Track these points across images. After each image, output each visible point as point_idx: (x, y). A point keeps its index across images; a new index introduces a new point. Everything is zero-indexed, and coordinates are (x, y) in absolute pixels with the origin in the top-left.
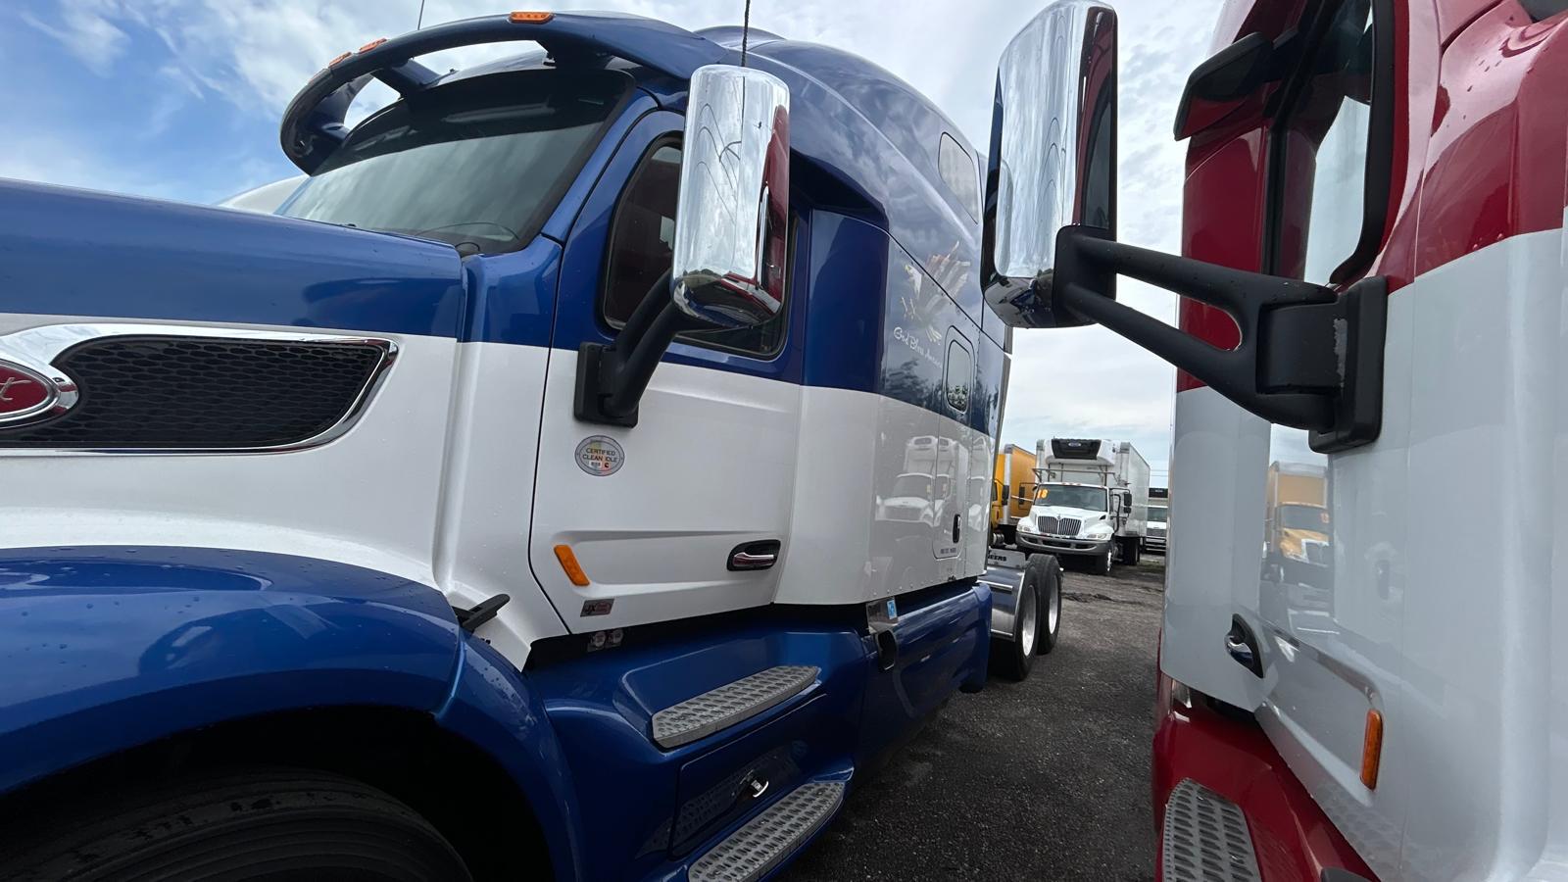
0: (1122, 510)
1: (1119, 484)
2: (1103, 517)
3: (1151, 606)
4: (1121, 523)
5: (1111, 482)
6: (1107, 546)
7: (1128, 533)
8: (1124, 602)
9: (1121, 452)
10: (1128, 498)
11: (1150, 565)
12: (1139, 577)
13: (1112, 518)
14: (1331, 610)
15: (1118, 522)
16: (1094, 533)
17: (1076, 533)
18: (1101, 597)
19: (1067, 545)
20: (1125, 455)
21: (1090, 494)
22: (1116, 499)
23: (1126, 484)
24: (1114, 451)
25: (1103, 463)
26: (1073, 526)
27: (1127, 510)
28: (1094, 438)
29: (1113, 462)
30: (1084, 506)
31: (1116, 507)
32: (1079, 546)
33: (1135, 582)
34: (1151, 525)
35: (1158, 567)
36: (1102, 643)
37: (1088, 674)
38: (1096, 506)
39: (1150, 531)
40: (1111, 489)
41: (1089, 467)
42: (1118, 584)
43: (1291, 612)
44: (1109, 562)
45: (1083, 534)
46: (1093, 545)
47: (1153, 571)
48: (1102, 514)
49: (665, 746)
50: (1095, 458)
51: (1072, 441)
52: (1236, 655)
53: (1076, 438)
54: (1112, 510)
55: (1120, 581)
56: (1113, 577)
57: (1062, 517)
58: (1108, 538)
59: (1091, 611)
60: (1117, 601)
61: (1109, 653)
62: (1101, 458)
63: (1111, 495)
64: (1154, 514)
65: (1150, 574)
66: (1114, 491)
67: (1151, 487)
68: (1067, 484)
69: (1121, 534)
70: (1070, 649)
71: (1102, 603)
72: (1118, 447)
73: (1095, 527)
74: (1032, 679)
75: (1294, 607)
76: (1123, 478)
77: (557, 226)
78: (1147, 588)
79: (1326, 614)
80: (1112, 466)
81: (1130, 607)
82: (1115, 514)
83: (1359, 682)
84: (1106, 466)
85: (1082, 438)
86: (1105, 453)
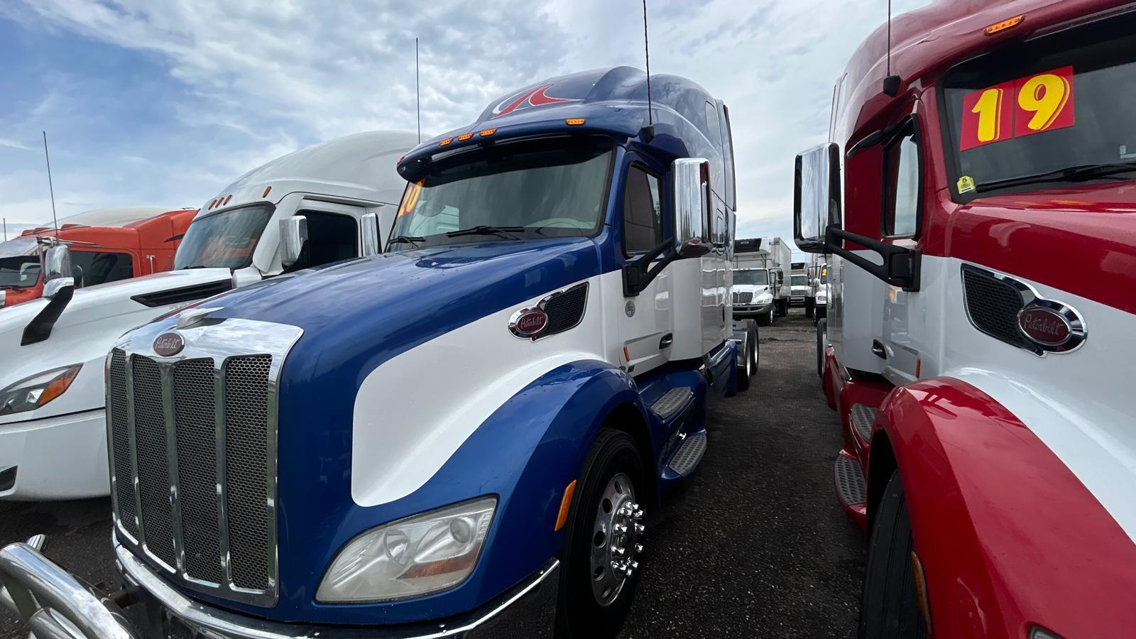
0: (777, 282)
1: (774, 266)
2: (766, 289)
3: (802, 341)
4: (777, 291)
5: (769, 265)
6: (770, 307)
7: (781, 296)
8: (786, 341)
9: (774, 244)
10: (780, 274)
11: (795, 315)
12: (792, 325)
13: (771, 288)
14: (907, 331)
15: (775, 290)
16: (761, 299)
17: (750, 300)
18: (772, 339)
19: (745, 309)
20: (777, 246)
21: (756, 274)
22: (773, 276)
23: (779, 265)
24: (770, 244)
25: (764, 253)
26: (748, 296)
27: (781, 282)
28: (757, 237)
29: (770, 251)
30: (753, 283)
31: (773, 281)
32: (752, 309)
33: (788, 328)
34: (793, 288)
35: (800, 315)
36: (781, 366)
37: (780, 382)
38: (760, 281)
39: (793, 292)
40: (769, 270)
41: (754, 256)
42: (778, 330)
43: (892, 334)
44: (772, 317)
45: (754, 301)
46: (761, 308)
47: (798, 319)
48: (765, 286)
49: (664, 417)
50: (758, 251)
51: (743, 240)
52: (876, 353)
53: (745, 239)
54: (771, 283)
55: (779, 328)
56: (775, 326)
57: (741, 292)
58: (770, 301)
59: (769, 348)
60: (782, 341)
61: (787, 370)
62: (762, 250)
63: (770, 273)
64: (795, 281)
65: (796, 321)
66: (772, 271)
67: (792, 262)
68: (742, 269)
69: (777, 298)
70: (766, 371)
71: (773, 343)
72: (772, 241)
73: (762, 295)
74: (751, 388)
75: (894, 332)
76: (777, 261)
77: (607, 220)
78: (798, 331)
79: (906, 333)
80: (769, 254)
81: (791, 343)
82: (773, 285)
83: (915, 352)
84: (766, 254)
85: (749, 238)
86: (765, 246)
